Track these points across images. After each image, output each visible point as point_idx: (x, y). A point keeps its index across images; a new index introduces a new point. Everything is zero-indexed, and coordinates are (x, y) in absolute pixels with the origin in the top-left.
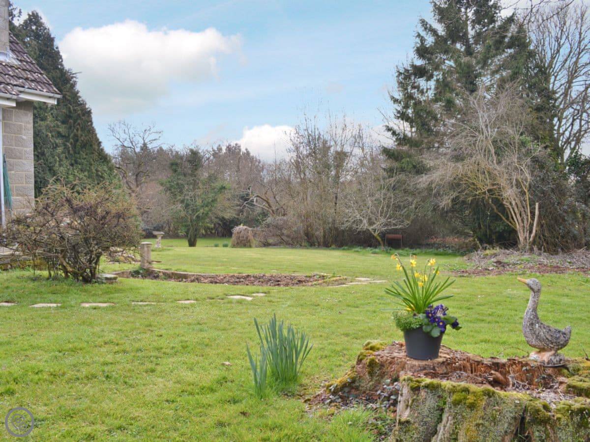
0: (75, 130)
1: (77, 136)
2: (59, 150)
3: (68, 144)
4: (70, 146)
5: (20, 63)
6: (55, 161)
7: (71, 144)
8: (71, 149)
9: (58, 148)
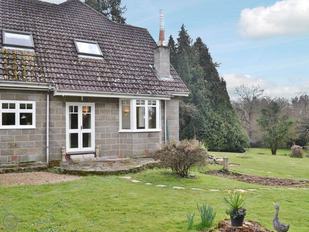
0: (216, 94)
1: (217, 97)
2: (208, 104)
3: (212, 101)
4: (213, 102)
5: (174, 80)
6: (206, 109)
7: (214, 100)
8: (214, 103)
9: (208, 103)
